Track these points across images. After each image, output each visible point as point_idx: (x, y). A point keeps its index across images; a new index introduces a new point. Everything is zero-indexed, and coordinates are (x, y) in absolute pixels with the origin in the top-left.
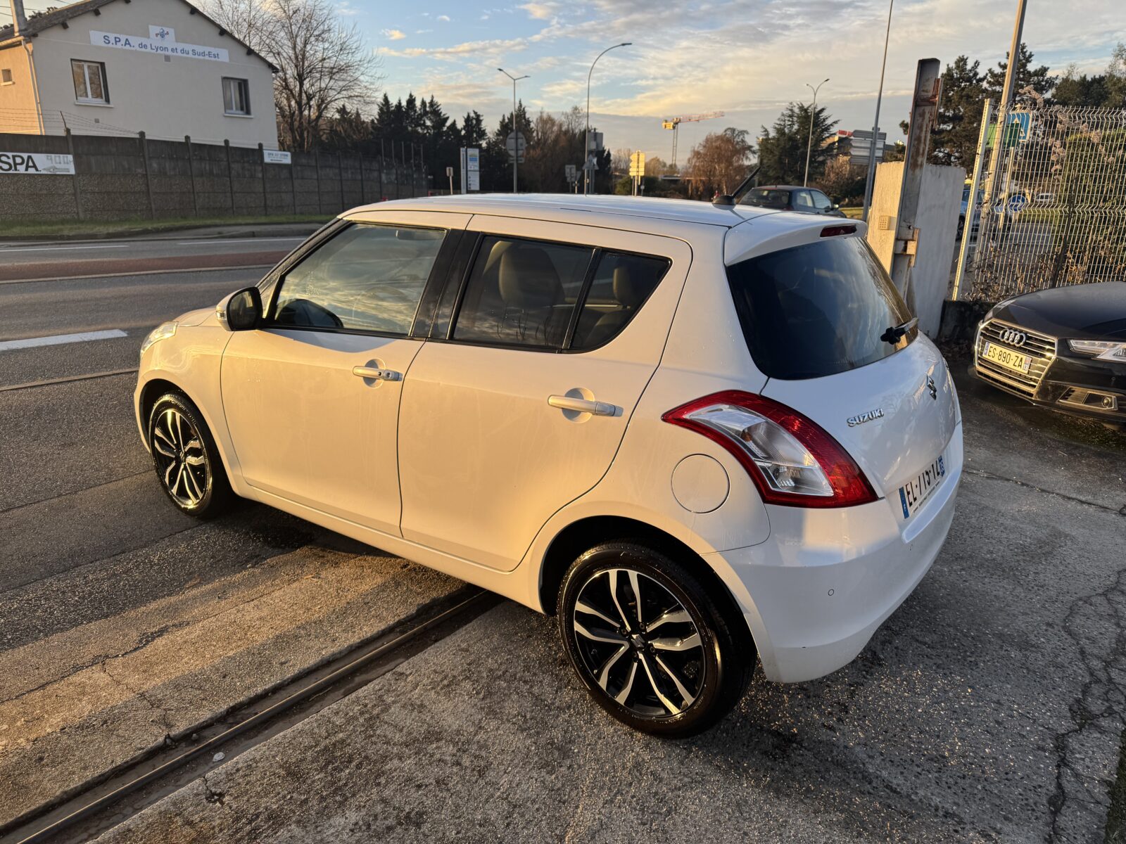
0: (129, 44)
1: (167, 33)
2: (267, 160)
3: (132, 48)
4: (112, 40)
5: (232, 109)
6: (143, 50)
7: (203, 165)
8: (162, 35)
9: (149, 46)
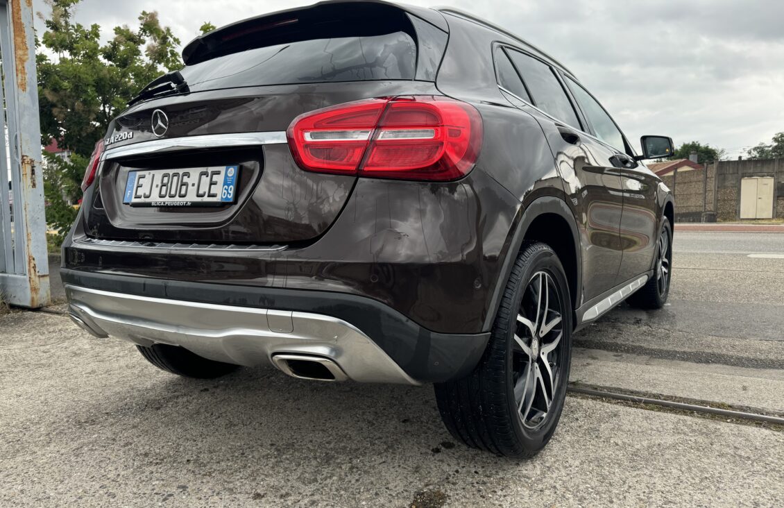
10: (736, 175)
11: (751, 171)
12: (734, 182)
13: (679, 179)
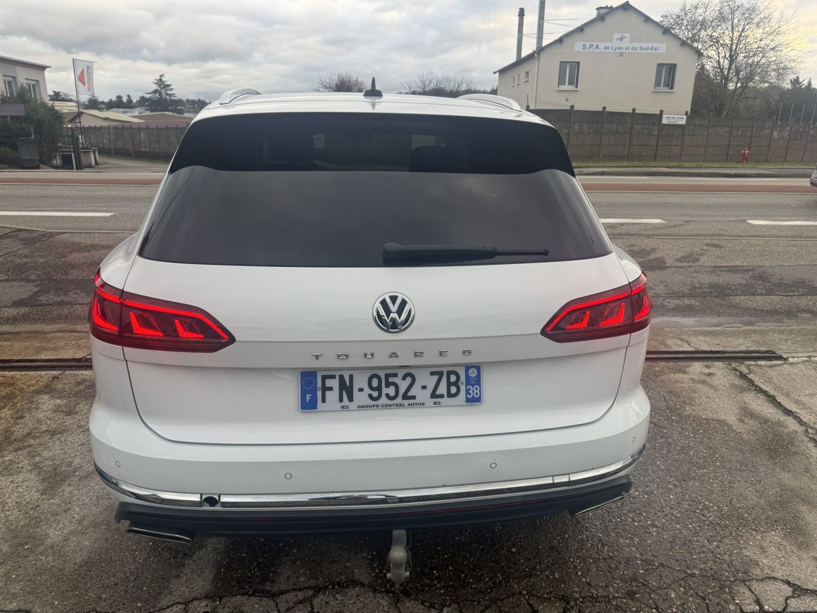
0: (598, 48)
1: (625, 37)
2: (664, 121)
3: (599, 50)
4: (588, 46)
5: (660, 86)
6: (607, 50)
7: (612, 126)
8: (621, 39)
9: (611, 48)
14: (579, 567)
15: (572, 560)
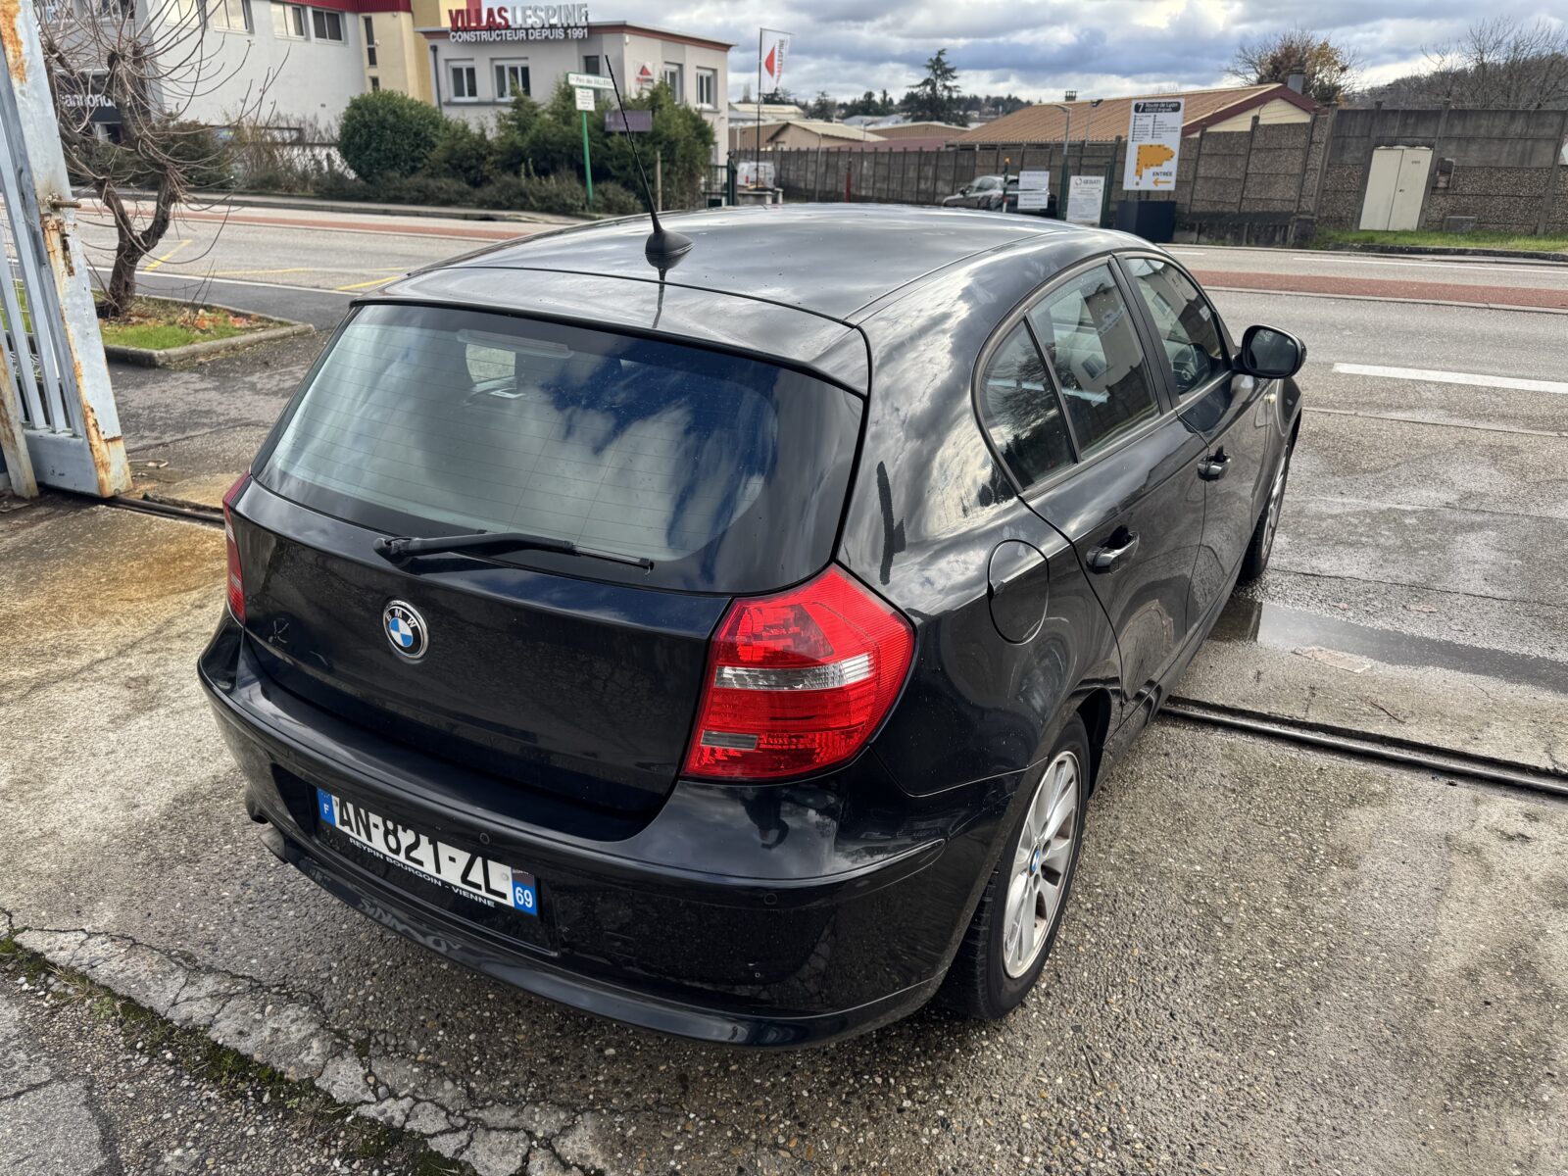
10: (1366, 140)
11: (1394, 133)
12: (1359, 155)
13: (1260, 140)
14: (690, 1136)
15: (692, 1116)
